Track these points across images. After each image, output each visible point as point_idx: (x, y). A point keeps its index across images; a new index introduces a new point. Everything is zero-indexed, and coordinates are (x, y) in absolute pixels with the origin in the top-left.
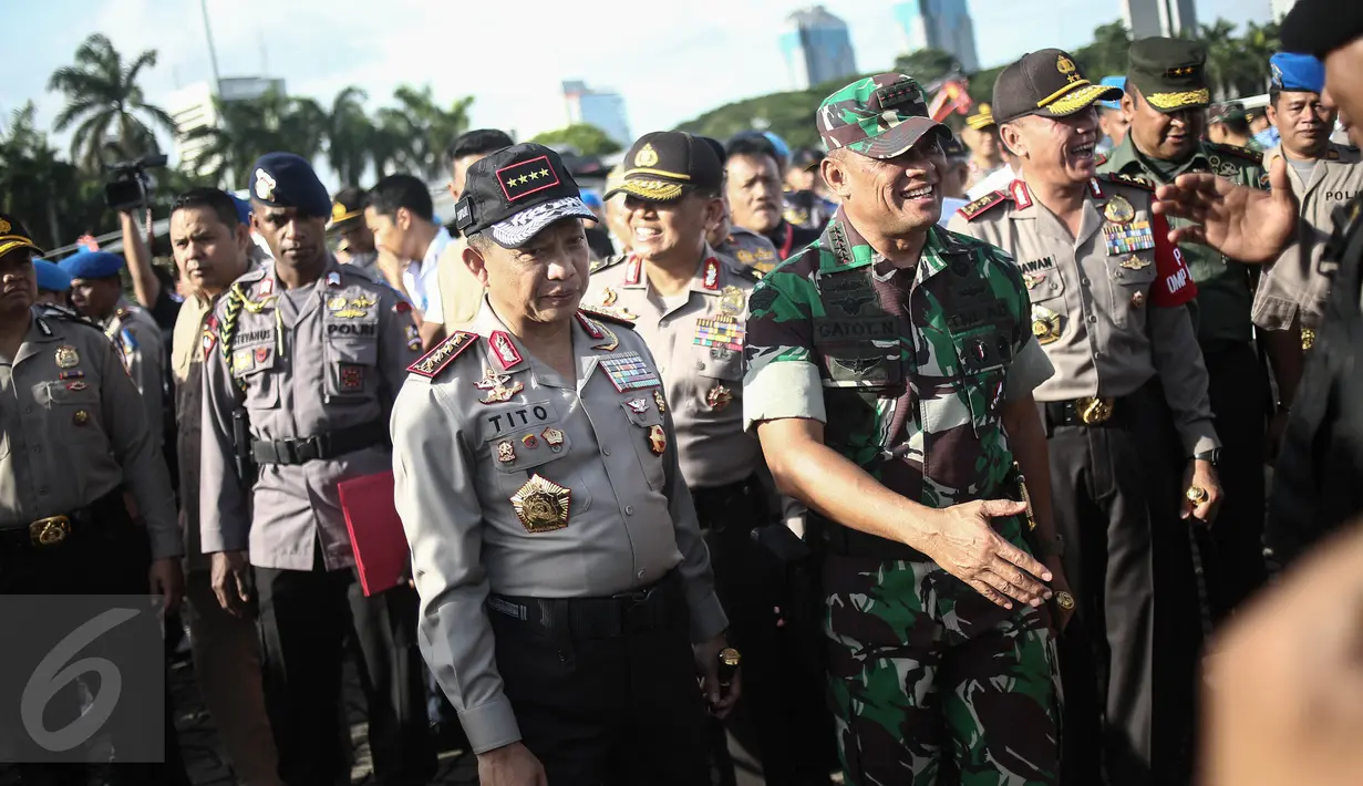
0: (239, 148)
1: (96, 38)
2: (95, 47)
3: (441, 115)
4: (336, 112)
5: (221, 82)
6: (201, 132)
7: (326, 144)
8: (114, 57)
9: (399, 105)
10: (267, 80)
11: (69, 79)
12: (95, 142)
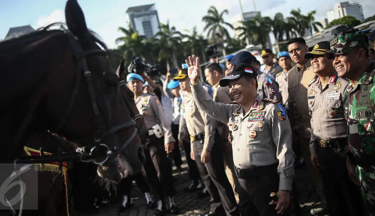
0: (249, 32)
1: (212, 7)
2: (212, 9)
3: (304, 17)
4: (275, 20)
5: (244, 14)
6: (239, 28)
7: (272, 29)
8: (216, 11)
9: (292, 16)
10: (256, 12)
11: (206, 18)
12: (213, 34)
